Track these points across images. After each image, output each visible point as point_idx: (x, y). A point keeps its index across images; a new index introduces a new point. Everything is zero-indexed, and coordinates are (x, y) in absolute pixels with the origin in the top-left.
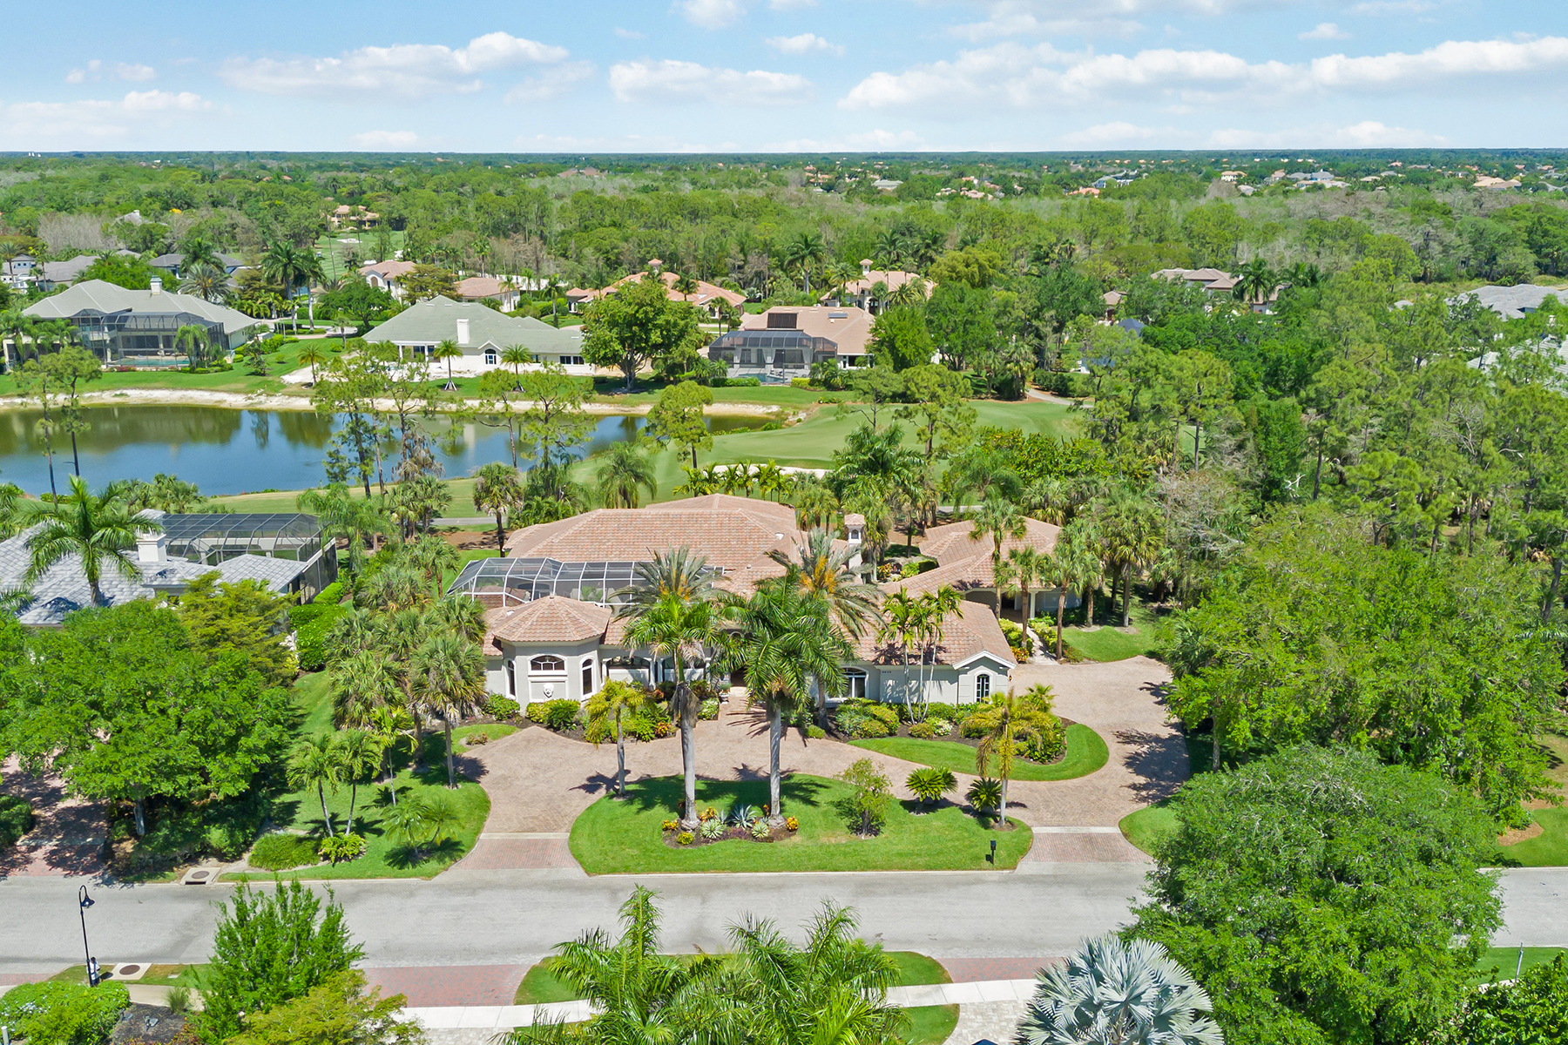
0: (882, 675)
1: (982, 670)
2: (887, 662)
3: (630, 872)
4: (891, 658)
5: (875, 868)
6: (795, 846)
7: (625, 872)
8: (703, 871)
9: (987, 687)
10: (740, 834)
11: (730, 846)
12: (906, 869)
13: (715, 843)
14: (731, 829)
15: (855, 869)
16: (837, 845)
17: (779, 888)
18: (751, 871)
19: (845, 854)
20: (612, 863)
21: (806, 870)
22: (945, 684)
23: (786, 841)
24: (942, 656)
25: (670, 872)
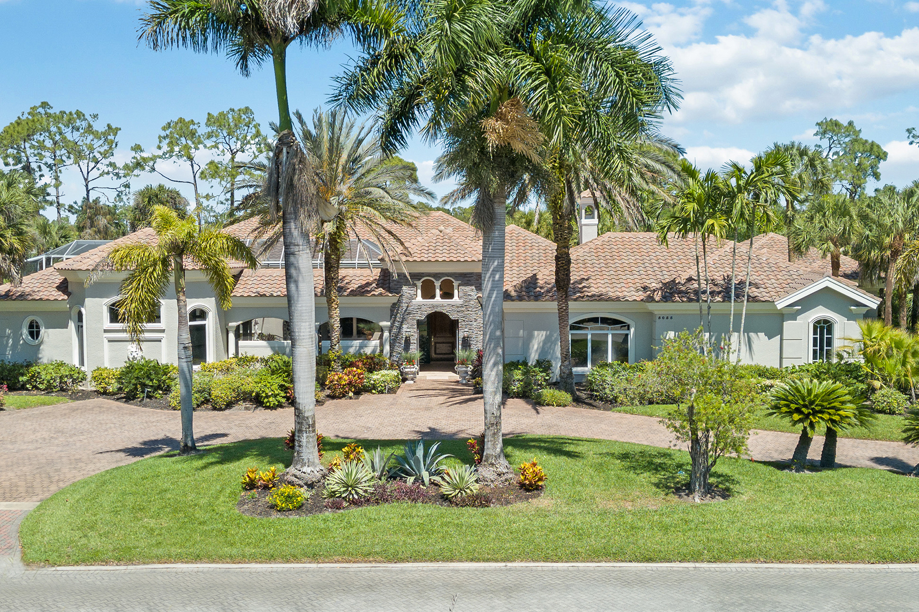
0: (659, 324)
1: (820, 312)
2: (666, 298)
3: (130, 562)
4: (672, 295)
5: (747, 556)
6: (543, 514)
7: (119, 560)
8: (315, 557)
9: (829, 343)
10: (414, 496)
11: (389, 513)
12: (828, 558)
13: (355, 511)
14: (392, 486)
15: (696, 557)
16: (642, 514)
17: (508, 590)
18: (434, 559)
19: (665, 529)
20: (95, 542)
21: (574, 556)
22: (759, 340)
23: (521, 505)
24: (754, 292)
25: (232, 559)
